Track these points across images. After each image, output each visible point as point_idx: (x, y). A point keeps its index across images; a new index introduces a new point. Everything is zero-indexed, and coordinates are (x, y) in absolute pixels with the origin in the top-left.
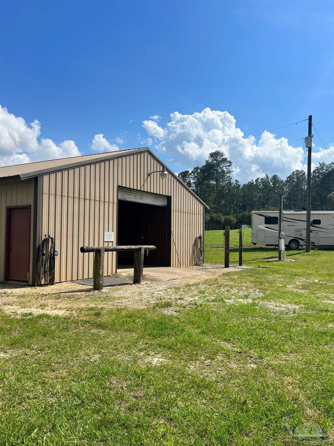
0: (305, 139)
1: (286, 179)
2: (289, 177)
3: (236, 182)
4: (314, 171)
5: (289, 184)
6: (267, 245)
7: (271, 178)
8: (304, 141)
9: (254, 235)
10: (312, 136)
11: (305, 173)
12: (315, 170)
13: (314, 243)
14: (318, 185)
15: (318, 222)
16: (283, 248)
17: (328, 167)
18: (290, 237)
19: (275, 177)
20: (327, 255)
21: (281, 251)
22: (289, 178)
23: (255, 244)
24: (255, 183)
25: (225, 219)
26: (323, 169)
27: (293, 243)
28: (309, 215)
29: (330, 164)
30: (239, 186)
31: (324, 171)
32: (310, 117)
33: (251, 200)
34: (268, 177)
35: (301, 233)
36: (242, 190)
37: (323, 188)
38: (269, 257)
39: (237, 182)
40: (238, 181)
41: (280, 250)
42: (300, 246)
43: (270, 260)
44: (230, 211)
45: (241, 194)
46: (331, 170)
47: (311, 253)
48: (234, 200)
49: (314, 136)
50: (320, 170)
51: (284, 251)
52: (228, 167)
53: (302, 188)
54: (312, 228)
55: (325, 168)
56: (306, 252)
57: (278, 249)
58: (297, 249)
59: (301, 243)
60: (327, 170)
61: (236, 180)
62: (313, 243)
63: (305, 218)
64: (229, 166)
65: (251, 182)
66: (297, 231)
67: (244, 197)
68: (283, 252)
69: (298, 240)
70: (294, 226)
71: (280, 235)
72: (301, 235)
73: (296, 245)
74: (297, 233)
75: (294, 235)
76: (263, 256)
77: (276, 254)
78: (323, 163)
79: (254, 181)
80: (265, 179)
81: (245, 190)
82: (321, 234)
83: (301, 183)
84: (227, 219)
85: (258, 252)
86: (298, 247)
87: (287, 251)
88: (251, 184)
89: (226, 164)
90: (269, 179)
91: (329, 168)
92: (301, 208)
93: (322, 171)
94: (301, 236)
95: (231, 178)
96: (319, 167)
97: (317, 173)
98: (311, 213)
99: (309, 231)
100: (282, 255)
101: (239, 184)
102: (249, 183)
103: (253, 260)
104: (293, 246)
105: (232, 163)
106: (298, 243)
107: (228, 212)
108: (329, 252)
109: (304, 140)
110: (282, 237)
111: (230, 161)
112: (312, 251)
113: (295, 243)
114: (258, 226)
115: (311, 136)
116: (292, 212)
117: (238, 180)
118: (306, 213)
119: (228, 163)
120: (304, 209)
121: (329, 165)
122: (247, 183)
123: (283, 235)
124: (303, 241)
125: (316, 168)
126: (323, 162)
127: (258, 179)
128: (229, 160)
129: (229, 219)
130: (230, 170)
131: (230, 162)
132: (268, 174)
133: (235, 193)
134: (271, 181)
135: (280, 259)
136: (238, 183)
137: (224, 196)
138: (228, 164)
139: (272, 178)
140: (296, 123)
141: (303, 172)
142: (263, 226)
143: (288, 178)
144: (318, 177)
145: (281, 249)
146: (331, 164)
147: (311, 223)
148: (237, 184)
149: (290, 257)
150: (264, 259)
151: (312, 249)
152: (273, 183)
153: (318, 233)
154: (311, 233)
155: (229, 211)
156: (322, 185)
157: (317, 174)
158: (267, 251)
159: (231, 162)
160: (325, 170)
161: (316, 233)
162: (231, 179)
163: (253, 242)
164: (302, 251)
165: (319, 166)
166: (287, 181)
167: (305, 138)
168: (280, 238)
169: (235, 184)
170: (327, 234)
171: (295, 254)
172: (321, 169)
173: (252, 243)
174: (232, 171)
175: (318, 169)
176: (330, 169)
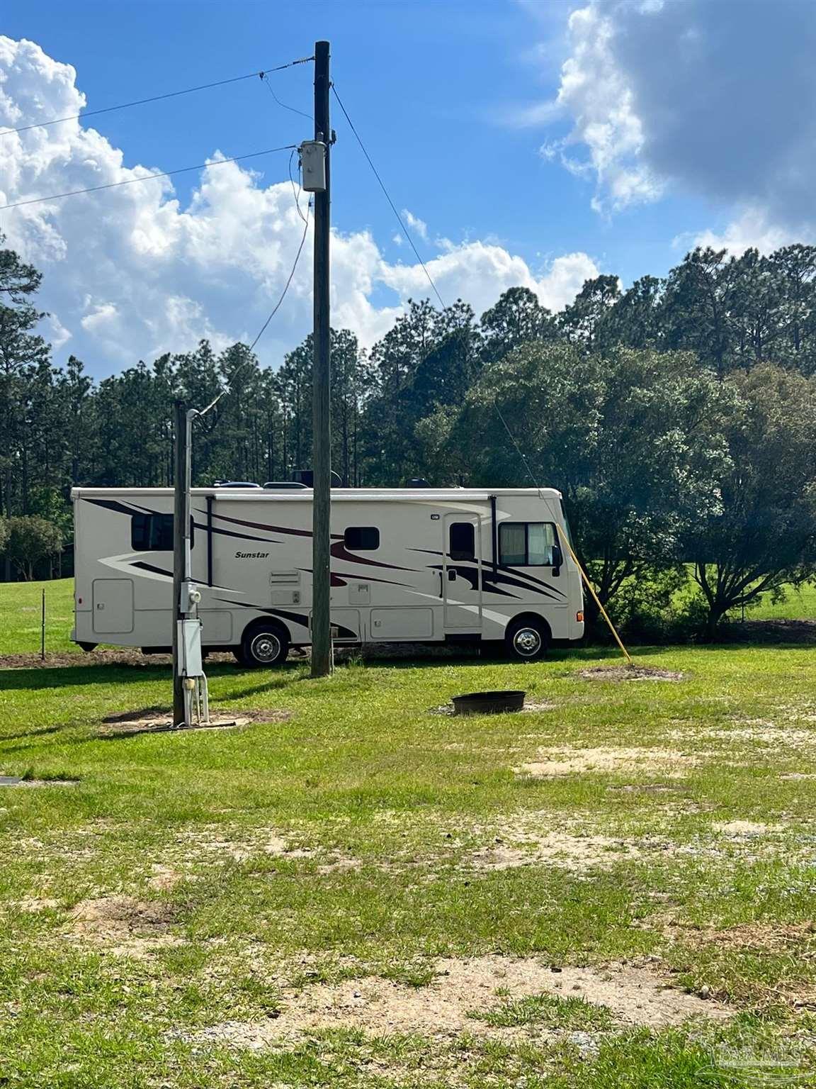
0: (299, 151)
1: (284, 365)
2: (294, 354)
3: (69, 368)
4: (390, 334)
5: (293, 387)
6: (147, 650)
7: (221, 356)
8: (297, 157)
9: (80, 601)
10: (331, 138)
11: (356, 341)
12: (395, 331)
13: (351, 634)
14: (405, 394)
15: (364, 538)
16: (192, 662)
17: (443, 321)
18: (249, 610)
19: (238, 353)
20: (396, 687)
21: (187, 678)
22: (296, 358)
23: (88, 647)
24: (153, 375)
25: (12, 532)
26: (425, 328)
27: (264, 637)
28: (322, 507)
29: (450, 309)
30: (83, 384)
31: (426, 335)
32: (322, 51)
33: (137, 447)
34: (206, 352)
35: (296, 589)
36: (97, 403)
37: (424, 405)
38: (136, 707)
39: (76, 369)
40: (79, 364)
41: (180, 674)
42: (292, 651)
43: (134, 725)
44: (47, 496)
45: (94, 420)
46: (453, 333)
47: (332, 681)
48: (64, 447)
49: (337, 138)
50: (413, 332)
51: (200, 678)
52: (21, 295)
53: (344, 402)
54: (337, 565)
55: (431, 325)
56: (311, 677)
57: (169, 667)
58: (280, 663)
59: (299, 633)
60: (437, 331)
61: (72, 359)
62: (344, 632)
63: (306, 521)
64: (27, 289)
65: (136, 371)
66: (278, 578)
67: (108, 433)
68: (193, 681)
69: (282, 622)
70: (263, 555)
71: (179, 603)
72: (296, 598)
73: (274, 643)
74: (277, 588)
75: (265, 598)
76: (108, 704)
77: (161, 693)
78: (422, 302)
79: (150, 367)
80: (194, 357)
81: (109, 404)
82: (378, 594)
83: (340, 383)
84: (23, 532)
85: (93, 685)
86: (284, 653)
87: (213, 679)
88: (134, 379)
89: (14, 280)
90: (215, 359)
91: (448, 325)
92: (298, 476)
93: (419, 335)
94: (296, 601)
95: (44, 346)
96: (409, 320)
97: (402, 344)
98: (332, 497)
99: (326, 581)
100: (188, 697)
101: (82, 375)
102: (127, 374)
103: (51, 731)
104: (261, 651)
105: (40, 277)
106: (284, 634)
107: (36, 503)
108: (410, 670)
109: (296, 152)
110: (189, 608)
111: (32, 267)
112: (338, 669)
113: (270, 638)
114: (102, 561)
115: (325, 139)
116: (256, 492)
117: (78, 359)
118: (311, 497)
119: (21, 276)
120: (307, 480)
121: (444, 314)
122: (119, 376)
123: (192, 602)
124: (307, 626)
125: (397, 324)
126: (425, 301)
127: (165, 358)
128: (28, 264)
129: (29, 532)
130: (33, 306)
131: (31, 273)
132: (206, 338)
133: (65, 415)
134: (222, 368)
135: (180, 718)
136: (80, 371)
137: (15, 430)
138: (25, 281)
139: (227, 355)
140: (260, 72)
141: (350, 338)
142: (122, 561)
143: (291, 360)
144: (405, 359)
145: (184, 670)
146: (454, 309)
147: (332, 541)
148: (73, 379)
149: (235, 704)
150: (107, 720)
151: (339, 662)
152: (229, 377)
153: (366, 587)
154: (334, 590)
155: (41, 498)
156: (418, 392)
157: (403, 349)
158: (134, 681)
159: (34, 272)
160: (429, 333)
161: (361, 587)
162: (45, 351)
163: (79, 639)
164: (295, 673)
165: (409, 313)
166: (287, 373)
167: (299, 146)
168: (181, 616)
169: (68, 376)
170: (407, 590)
171: (262, 689)
172: (416, 328)
173: (77, 642)
174: (42, 315)
175: (404, 328)
176: (451, 330)
